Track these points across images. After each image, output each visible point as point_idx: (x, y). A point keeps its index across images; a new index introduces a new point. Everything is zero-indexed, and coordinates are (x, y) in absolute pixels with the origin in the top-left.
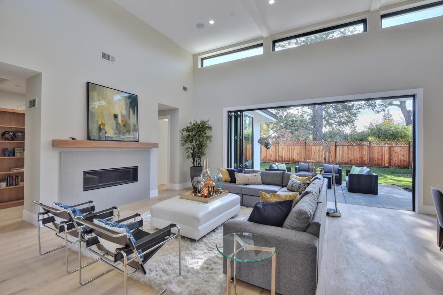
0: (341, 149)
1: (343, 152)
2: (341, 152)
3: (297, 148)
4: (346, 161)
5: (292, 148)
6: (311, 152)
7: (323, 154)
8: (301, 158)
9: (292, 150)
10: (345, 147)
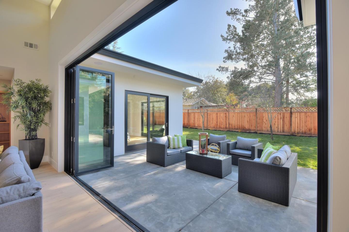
0: (297, 116)
1: (300, 120)
2: (298, 120)
3: (247, 115)
4: (304, 130)
5: (242, 116)
6: (263, 120)
7: (276, 122)
8: (252, 126)
9: (242, 118)
10: (303, 114)
